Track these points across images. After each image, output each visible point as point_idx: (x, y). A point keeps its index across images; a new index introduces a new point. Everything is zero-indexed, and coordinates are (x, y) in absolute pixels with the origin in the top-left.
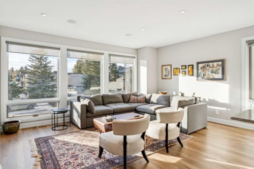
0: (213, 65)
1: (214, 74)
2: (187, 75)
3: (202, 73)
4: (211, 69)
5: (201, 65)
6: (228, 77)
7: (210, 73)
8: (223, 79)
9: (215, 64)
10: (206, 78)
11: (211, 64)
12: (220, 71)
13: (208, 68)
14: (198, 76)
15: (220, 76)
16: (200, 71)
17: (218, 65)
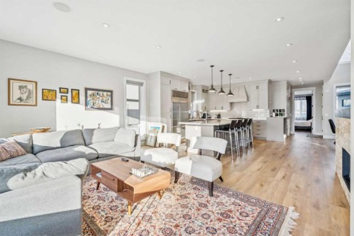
0: (103, 95)
1: (103, 104)
2: (69, 103)
3: (92, 101)
4: (101, 98)
5: (90, 92)
6: (115, 108)
7: (100, 102)
8: (111, 109)
9: (105, 93)
10: (96, 107)
11: (101, 93)
12: (109, 101)
13: (98, 96)
14: (86, 105)
15: (108, 106)
16: (88, 99)
17: (107, 95)
